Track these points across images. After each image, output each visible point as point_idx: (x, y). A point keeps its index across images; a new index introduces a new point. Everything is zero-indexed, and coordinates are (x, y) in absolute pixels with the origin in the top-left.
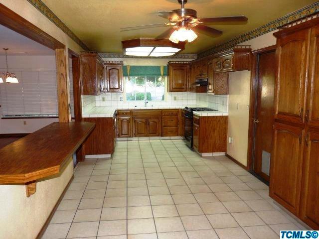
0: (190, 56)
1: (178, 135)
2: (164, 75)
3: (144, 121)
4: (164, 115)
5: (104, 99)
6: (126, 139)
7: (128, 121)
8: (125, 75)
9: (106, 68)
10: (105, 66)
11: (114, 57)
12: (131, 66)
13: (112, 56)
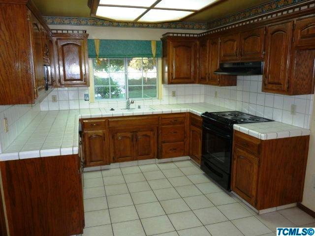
0: (197, 26)
1: (184, 155)
2: (157, 56)
3: (129, 135)
4: (163, 124)
5: (54, 99)
6: (98, 168)
7: (102, 138)
8: (93, 56)
9: (56, 43)
10: (55, 39)
11: (70, 24)
12: (101, 40)
13: (66, 22)
